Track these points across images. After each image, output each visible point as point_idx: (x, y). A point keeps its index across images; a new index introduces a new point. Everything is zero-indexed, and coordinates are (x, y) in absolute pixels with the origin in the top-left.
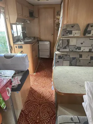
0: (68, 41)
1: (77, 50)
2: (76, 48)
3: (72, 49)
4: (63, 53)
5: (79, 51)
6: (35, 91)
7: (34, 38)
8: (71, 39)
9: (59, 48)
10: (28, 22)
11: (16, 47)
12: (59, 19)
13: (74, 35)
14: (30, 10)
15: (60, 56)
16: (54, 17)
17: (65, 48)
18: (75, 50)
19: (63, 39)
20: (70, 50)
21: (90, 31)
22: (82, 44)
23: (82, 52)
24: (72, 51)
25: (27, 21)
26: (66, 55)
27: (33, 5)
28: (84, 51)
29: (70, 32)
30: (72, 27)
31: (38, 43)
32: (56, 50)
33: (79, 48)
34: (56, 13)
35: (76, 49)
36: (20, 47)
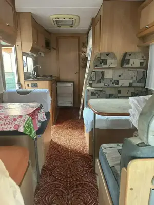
0: (103, 73)
1: (115, 85)
2: (113, 81)
3: (108, 83)
4: (96, 89)
5: (116, 85)
6: (59, 145)
7: (51, 76)
8: (106, 71)
9: (91, 82)
10: (43, 55)
11: (28, 85)
12: (85, 52)
13: (109, 65)
14: (46, 38)
15: (93, 92)
16: (79, 50)
17: (99, 82)
18: (111, 85)
19: (96, 70)
20: (106, 84)
21: (129, 60)
22: (120, 76)
23: (121, 87)
24: (108, 86)
25: (40, 54)
26: (101, 91)
27: (50, 33)
28: (123, 85)
29: (105, 62)
30: (107, 55)
31: (57, 84)
32: (88, 85)
33: (117, 82)
34: (81, 45)
35: (113, 83)
36: (34, 85)
